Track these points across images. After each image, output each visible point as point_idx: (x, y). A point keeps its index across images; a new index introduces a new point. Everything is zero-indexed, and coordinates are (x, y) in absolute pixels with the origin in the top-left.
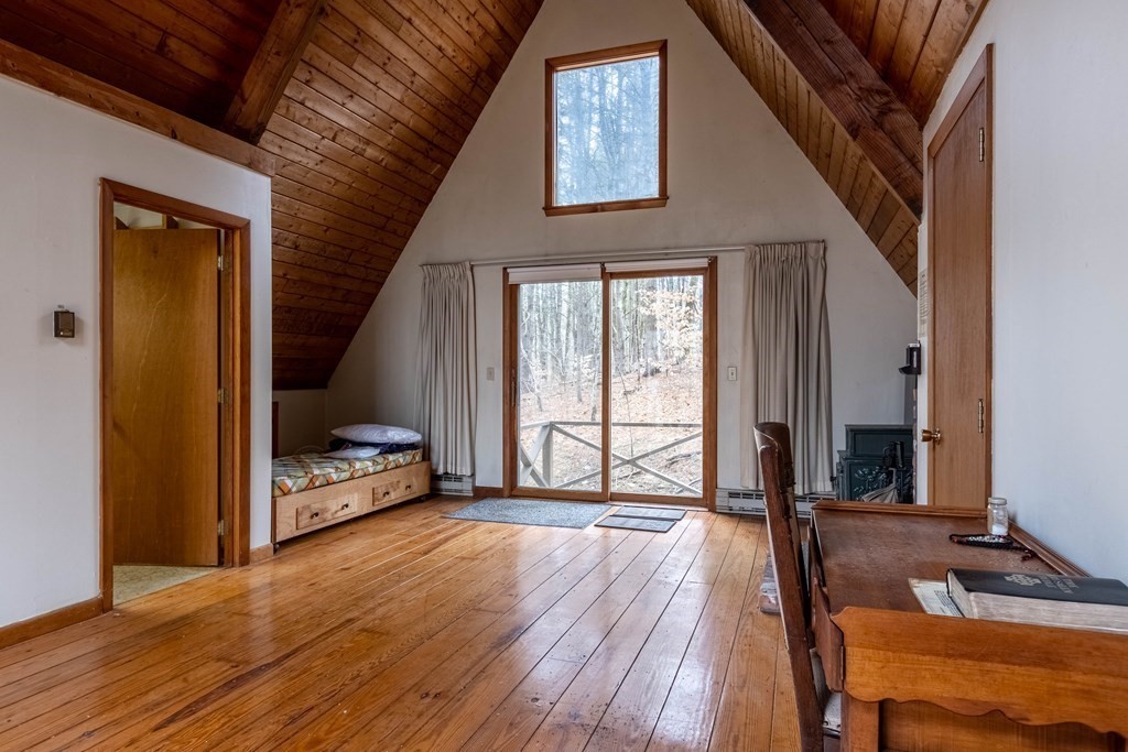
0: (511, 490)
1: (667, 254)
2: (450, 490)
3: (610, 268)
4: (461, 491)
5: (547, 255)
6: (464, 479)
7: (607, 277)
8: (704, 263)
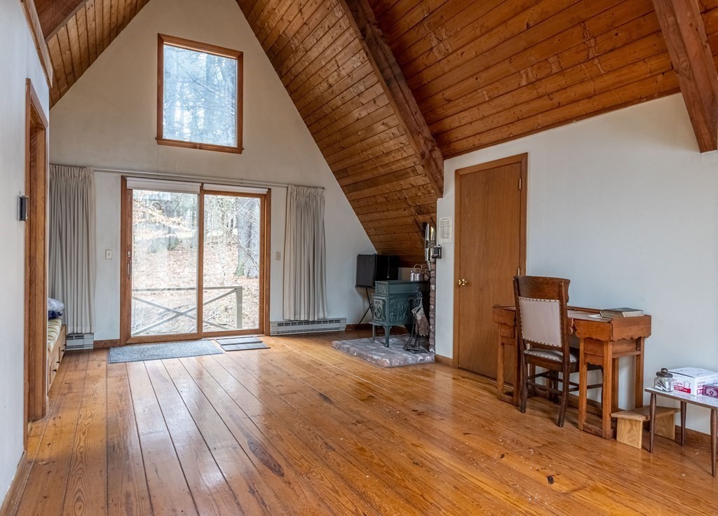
0: (126, 339)
1: (242, 183)
2: (72, 347)
3: (206, 187)
4: (82, 346)
5: (158, 172)
6: (86, 336)
7: (203, 192)
8: (264, 191)
